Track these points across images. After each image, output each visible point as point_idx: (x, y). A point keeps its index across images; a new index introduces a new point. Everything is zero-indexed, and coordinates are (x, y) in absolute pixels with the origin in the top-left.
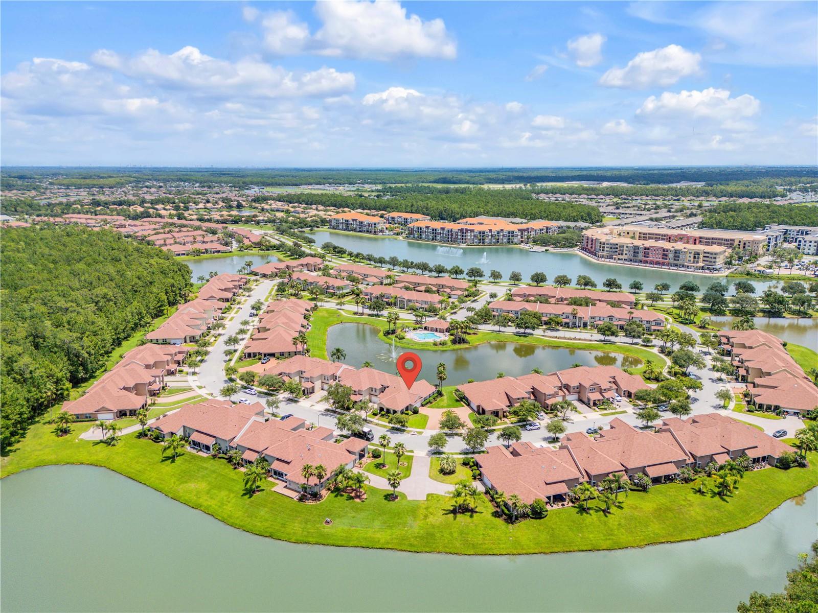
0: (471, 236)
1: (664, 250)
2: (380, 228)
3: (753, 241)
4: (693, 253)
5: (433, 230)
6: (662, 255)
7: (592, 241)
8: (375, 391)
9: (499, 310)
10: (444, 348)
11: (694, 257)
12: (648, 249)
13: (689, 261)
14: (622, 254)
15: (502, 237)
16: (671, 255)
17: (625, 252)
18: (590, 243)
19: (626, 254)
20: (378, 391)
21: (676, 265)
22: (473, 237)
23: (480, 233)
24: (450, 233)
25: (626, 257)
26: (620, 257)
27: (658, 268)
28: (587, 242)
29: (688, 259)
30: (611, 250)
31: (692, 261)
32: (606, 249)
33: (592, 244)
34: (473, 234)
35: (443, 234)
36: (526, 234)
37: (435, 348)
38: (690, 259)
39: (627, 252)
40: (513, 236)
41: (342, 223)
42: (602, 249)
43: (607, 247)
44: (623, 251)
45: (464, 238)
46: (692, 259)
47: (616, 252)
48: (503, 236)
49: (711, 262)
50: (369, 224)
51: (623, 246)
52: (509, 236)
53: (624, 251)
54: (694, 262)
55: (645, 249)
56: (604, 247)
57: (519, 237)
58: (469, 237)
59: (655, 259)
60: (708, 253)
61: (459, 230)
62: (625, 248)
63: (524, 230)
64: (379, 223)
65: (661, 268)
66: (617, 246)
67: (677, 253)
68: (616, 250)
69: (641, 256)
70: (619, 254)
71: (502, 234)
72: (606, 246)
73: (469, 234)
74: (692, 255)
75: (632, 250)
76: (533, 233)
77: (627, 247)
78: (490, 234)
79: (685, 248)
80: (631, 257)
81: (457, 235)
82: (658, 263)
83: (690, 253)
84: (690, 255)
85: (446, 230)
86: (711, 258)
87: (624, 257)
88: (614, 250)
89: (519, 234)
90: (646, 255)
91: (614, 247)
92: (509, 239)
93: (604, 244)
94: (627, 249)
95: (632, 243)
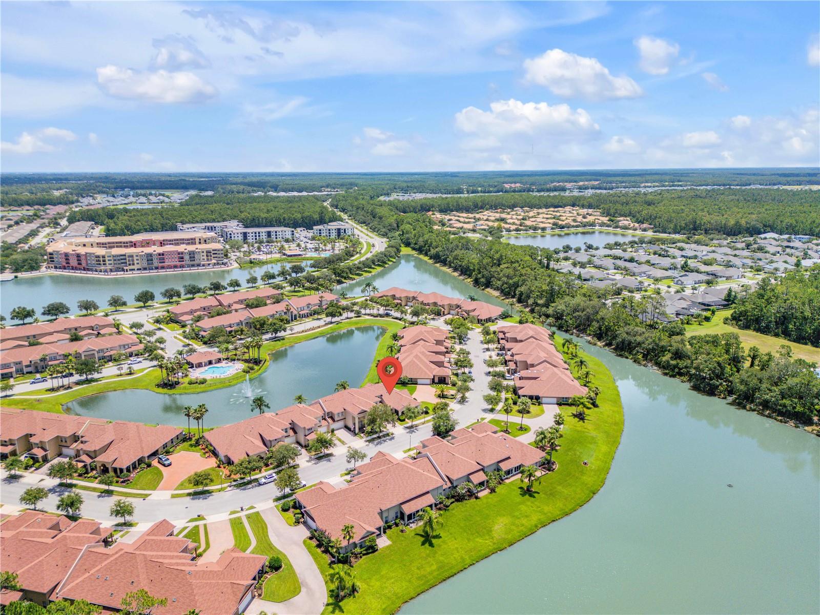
1: (179, 254)
3: (212, 238)
4: (205, 252)
6: (177, 258)
7: (78, 257)
11: (207, 256)
12: (163, 255)
13: (204, 259)
14: (133, 264)
16: (187, 257)
17: (136, 262)
18: (73, 259)
19: (138, 264)
21: (193, 266)
25: (139, 266)
26: (132, 267)
27: (178, 271)
28: (67, 259)
29: (202, 259)
31: (206, 259)
32: (107, 262)
33: (79, 260)
38: (203, 257)
39: (138, 262)
42: (102, 263)
44: (133, 261)
46: (205, 257)
47: (124, 263)
49: (219, 258)
51: (132, 256)
53: (135, 260)
54: (208, 260)
55: (160, 255)
59: (173, 264)
60: (216, 250)
62: (135, 258)
65: (182, 270)
66: (123, 257)
67: (192, 255)
68: (123, 261)
69: (156, 263)
70: (129, 265)
74: (205, 254)
75: (144, 258)
77: (137, 256)
79: (198, 249)
80: (145, 265)
82: (176, 267)
83: (203, 252)
84: (203, 254)
86: (219, 254)
87: (136, 267)
88: (119, 262)
90: (162, 260)
93: (103, 257)
94: (137, 258)
95: (143, 252)
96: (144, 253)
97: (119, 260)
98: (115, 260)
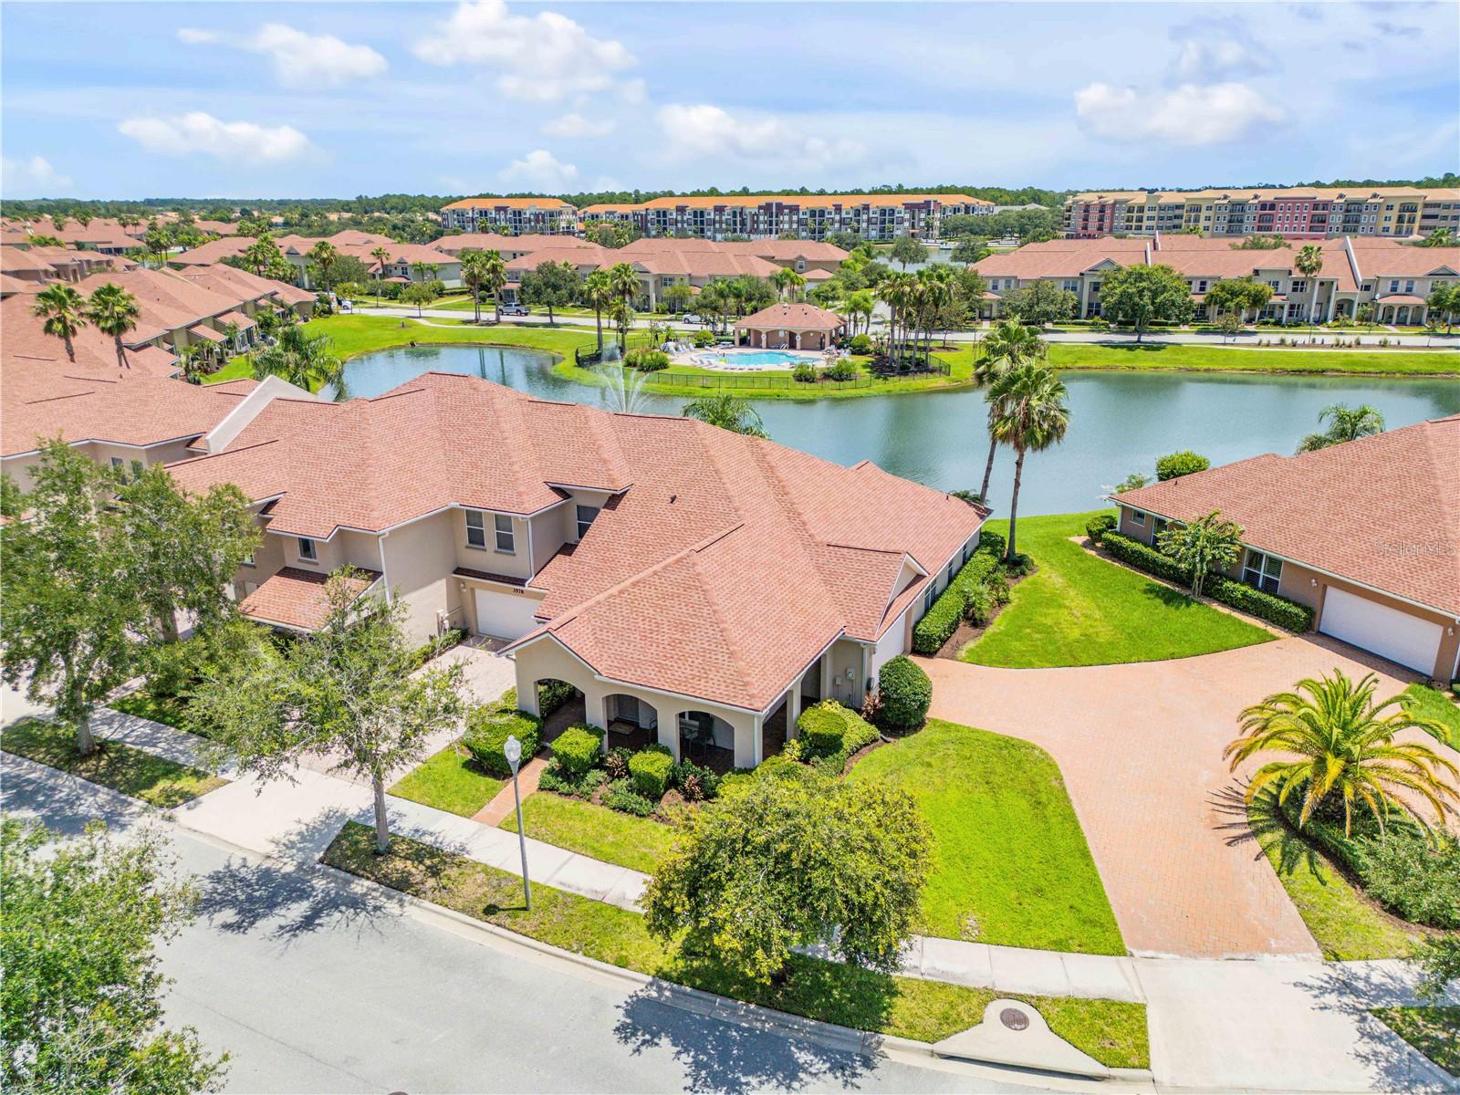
0: (791, 222)
1: (1316, 207)
2: (563, 224)
4: (1397, 208)
5: (695, 215)
6: (1309, 219)
7: (1102, 211)
8: (505, 544)
9: (1001, 285)
10: (847, 390)
11: (1400, 219)
12: (1272, 207)
13: (1387, 229)
15: (865, 225)
16: (1336, 219)
17: (1202, 224)
18: (1094, 216)
20: (524, 542)
22: (795, 226)
23: (813, 214)
24: (738, 219)
28: (1086, 219)
29: (1381, 226)
30: (1161, 223)
31: (1392, 230)
32: (1146, 223)
33: (1101, 219)
34: (795, 218)
35: (721, 222)
36: (923, 216)
37: (806, 391)
38: (1387, 224)
39: (1208, 224)
40: (892, 221)
41: (473, 220)
42: (1134, 224)
43: (1149, 218)
44: (1196, 220)
45: (774, 227)
46: (1393, 224)
47: (1179, 227)
48: (869, 221)
50: (537, 216)
51: (1197, 209)
52: (883, 222)
53: (1202, 219)
54: (1399, 231)
55: (1263, 207)
56: (1140, 220)
57: (906, 224)
58: (786, 226)
59: (1291, 233)
61: (760, 208)
62: (1203, 214)
63: (918, 207)
64: (560, 213)
66: (1178, 212)
67: (1353, 211)
68: (1176, 222)
69: (1249, 229)
71: (865, 217)
72: (1147, 214)
73: (786, 218)
74: (1394, 214)
75: (1227, 214)
76: (938, 215)
77: (1209, 208)
78: (837, 217)
79: (1375, 196)
81: (757, 222)
83: (1390, 208)
84: (1389, 213)
85: (727, 211)
86: (1445, 218)
88: (1169, 223)
89: (907, 216)
90: (1265, 223)
91: (1171, 213)
92: (882, 230)
93: (1141, 209)
94: (1208, 213)
95: (1226, 197)
96: (1226, 202)
97: (1170, 218)
98: (1161, 218)
